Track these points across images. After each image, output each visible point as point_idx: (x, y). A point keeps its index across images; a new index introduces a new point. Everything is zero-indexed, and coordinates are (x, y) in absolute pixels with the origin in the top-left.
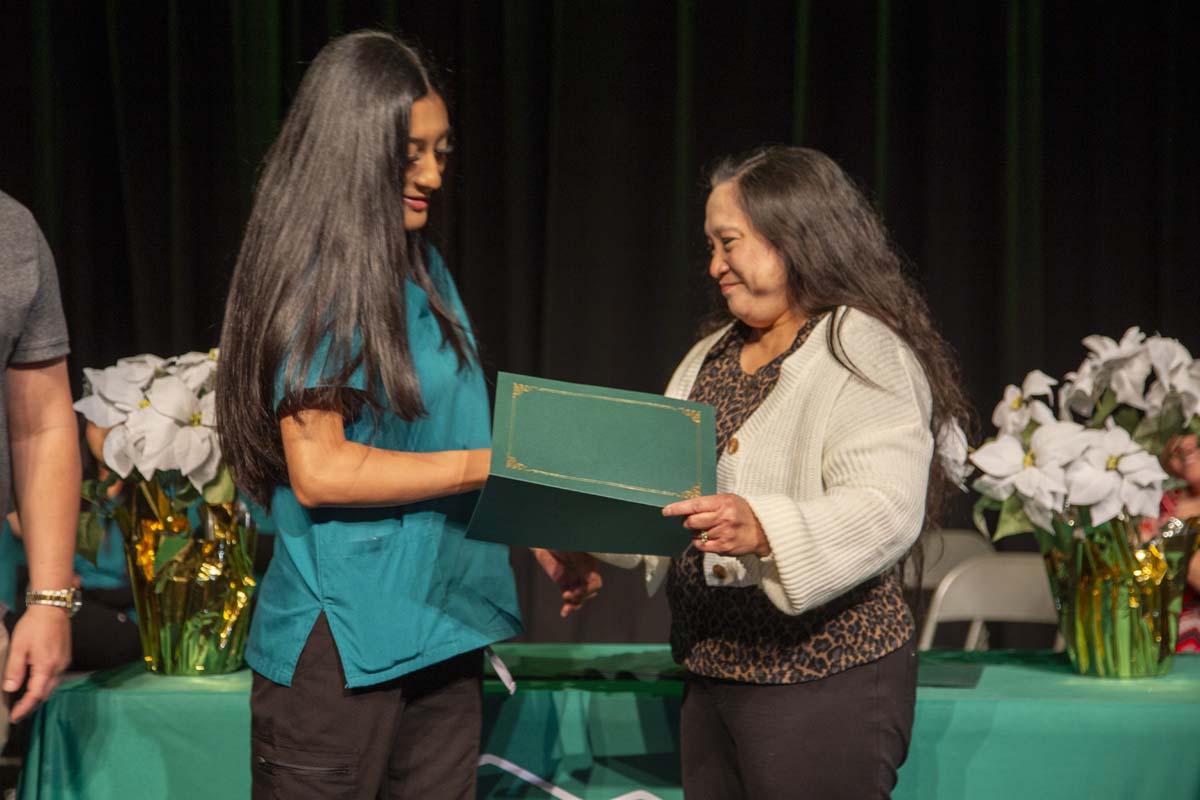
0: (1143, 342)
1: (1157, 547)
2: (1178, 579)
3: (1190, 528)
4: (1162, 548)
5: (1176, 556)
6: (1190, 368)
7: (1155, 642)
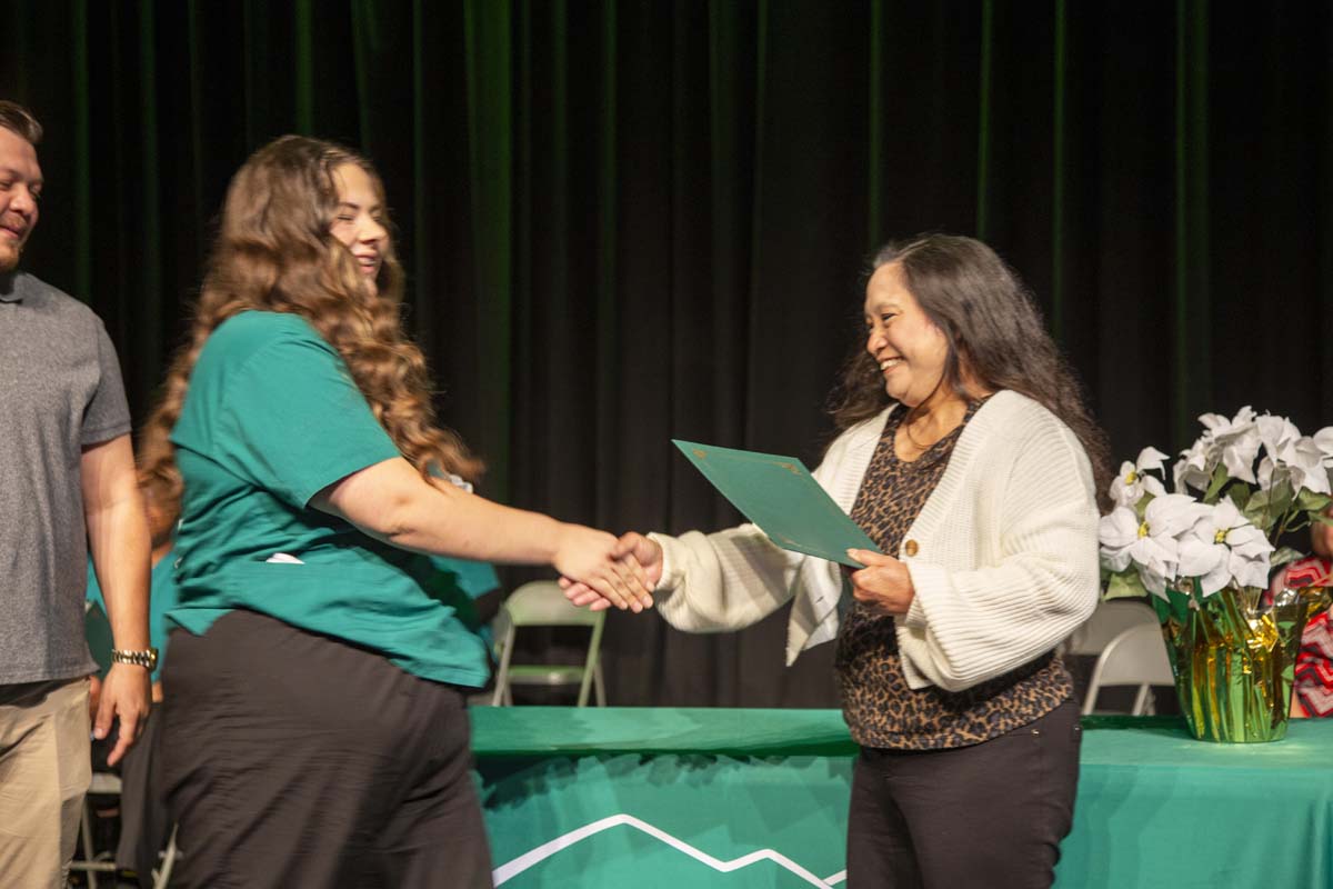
0: (1253, 419)
1: (1269, 616)
2: (1290, 647)
3: (1301, 597)
4: (1274, 618)
5: (1288, 625)
6: (1297, 443)
7: (1268, 707)
